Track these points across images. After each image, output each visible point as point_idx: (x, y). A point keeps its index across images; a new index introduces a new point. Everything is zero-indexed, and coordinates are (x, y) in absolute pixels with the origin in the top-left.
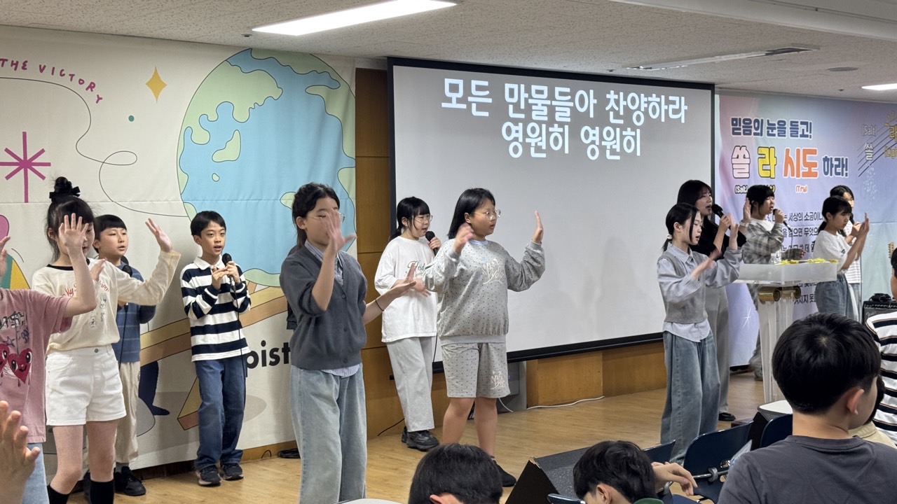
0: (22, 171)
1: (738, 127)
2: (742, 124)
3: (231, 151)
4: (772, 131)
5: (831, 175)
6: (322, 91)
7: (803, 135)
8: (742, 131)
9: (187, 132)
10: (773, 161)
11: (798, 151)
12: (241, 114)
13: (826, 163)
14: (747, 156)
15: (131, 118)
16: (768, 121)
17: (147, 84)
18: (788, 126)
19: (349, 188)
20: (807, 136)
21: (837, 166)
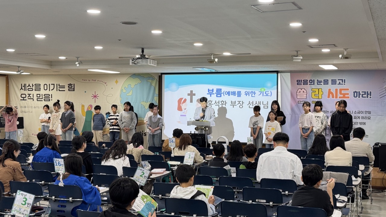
0: (94, 98)
1: (300, 82)
2: (302, 81)
3: (130, 94)
4: (320, 83)
5: (359, 97)
6: (150, 81)
7: (340, 84)
8: (302, 84)
9: (122, 90)
10: (321, 93)
11: (336, 90)
12: (132, 86)
13: (356, 93)
14: (305, 91)
15: (112, 88)
16: (318, 80)
17: (116, 82)
18: (330, 82)
19: (157, 101)
20: (343, 84)
21: (362, 95)
